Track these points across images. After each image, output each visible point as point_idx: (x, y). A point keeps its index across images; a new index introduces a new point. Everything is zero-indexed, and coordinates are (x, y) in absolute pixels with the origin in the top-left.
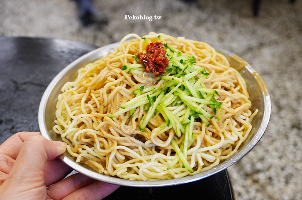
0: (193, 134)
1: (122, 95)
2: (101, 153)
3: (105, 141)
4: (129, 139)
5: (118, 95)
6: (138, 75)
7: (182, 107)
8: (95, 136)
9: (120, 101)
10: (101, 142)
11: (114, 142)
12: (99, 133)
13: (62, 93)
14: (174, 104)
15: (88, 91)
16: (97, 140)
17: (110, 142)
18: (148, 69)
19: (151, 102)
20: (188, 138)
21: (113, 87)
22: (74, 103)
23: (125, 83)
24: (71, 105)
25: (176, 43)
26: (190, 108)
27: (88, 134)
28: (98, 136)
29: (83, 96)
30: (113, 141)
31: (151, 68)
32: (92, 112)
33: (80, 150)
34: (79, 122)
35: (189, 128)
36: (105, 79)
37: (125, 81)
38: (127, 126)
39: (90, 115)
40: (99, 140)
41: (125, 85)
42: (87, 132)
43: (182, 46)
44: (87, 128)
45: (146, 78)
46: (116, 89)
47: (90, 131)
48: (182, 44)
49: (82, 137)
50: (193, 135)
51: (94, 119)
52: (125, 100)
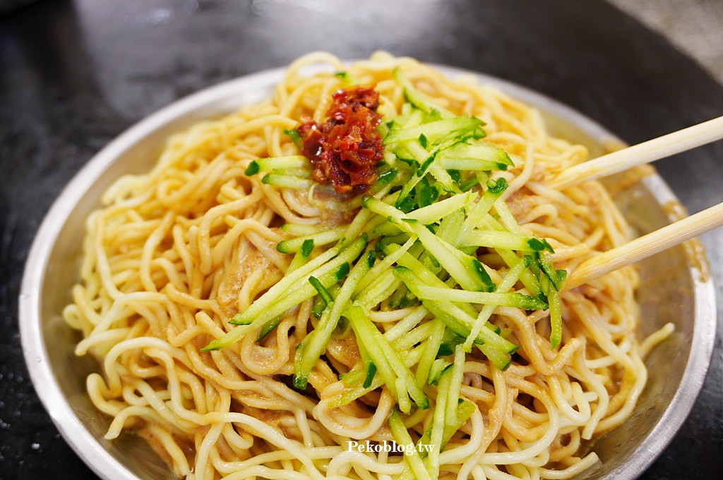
0: (460, 401)
1: (253, 247)
2: (181, 419)
3: (196, 386)
4: (267, 388)
5: (243, 247)
6: (295, 192)
8: (170, 364)
9: (248, 267)
10: (184, 385)
11: (221, 394)
12: (180, 355)
13: (104, 207)
14: (397, 302)
15: (168, 218)
16: (173, 376)
17: (209, 390)
18: (319, 173)
20: (443, 418)
21: (231, 219)
22: (124, 249)
23: (269, 208)
24: (118, 253)
25: (445, 90)
26: (443, 322)
27: (153, 354)
28: (177, 362)
29: (152, 230)
30: (217, 389)
31: (327, 172)
32: (169, 287)
33: (128, 396)
34: (129, 313)
35: (450, 383)
36: (216, 189)
38: (261, 350)
39: (161, 297)
40: (179, 377)
41: (266, 218)
42: (147, 348)
43: (463, 104)
44: (151, 335)
45: (318, 203)
46: (238, 226)
47: (157, 347)
48: (462, 96)
49: (132, 361)
50: (463, 404)
51: (173, 312)
52: (261, 263)
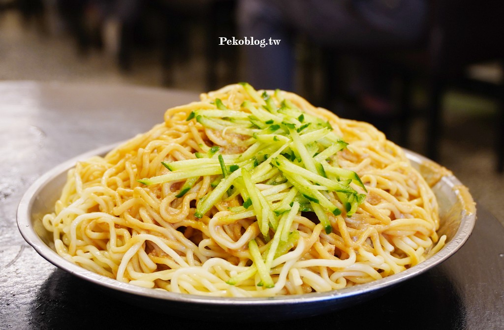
3: (127, 234)
6: (214, 130)
7: (283, 186)
8: (112, 227)
10: (119, 236)
12: (119, 221)
14: (270, 182)
16: (113, 233)
17: (134, 234)
19: (226, 174)
20: (280, 236)
26: (297, 189)
27: (100, 220)
28: (117, 225)
32: (118, 189)
33: (79, 252)
34: (90, 204)
37: (191, 142)
38: (173, 209)
40: (116, 232)
42: (98, 218)
45: (228, 138)
47: (104, 217)
50: (293, 233)
